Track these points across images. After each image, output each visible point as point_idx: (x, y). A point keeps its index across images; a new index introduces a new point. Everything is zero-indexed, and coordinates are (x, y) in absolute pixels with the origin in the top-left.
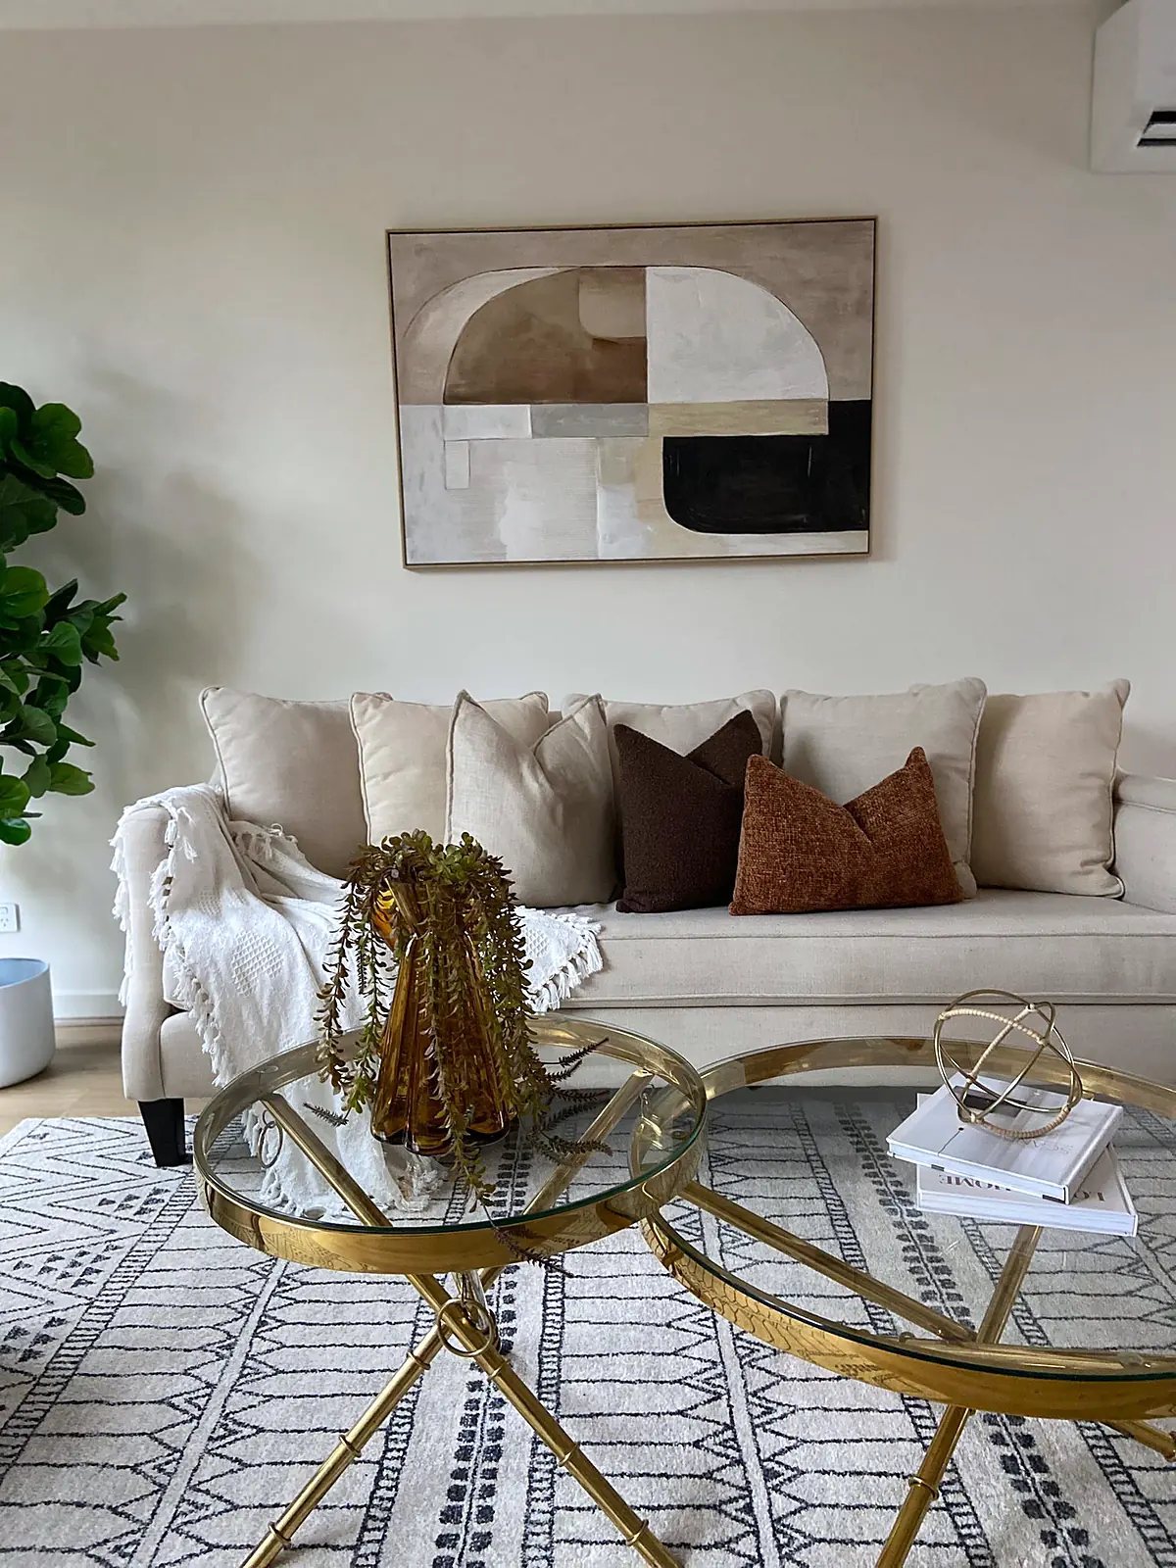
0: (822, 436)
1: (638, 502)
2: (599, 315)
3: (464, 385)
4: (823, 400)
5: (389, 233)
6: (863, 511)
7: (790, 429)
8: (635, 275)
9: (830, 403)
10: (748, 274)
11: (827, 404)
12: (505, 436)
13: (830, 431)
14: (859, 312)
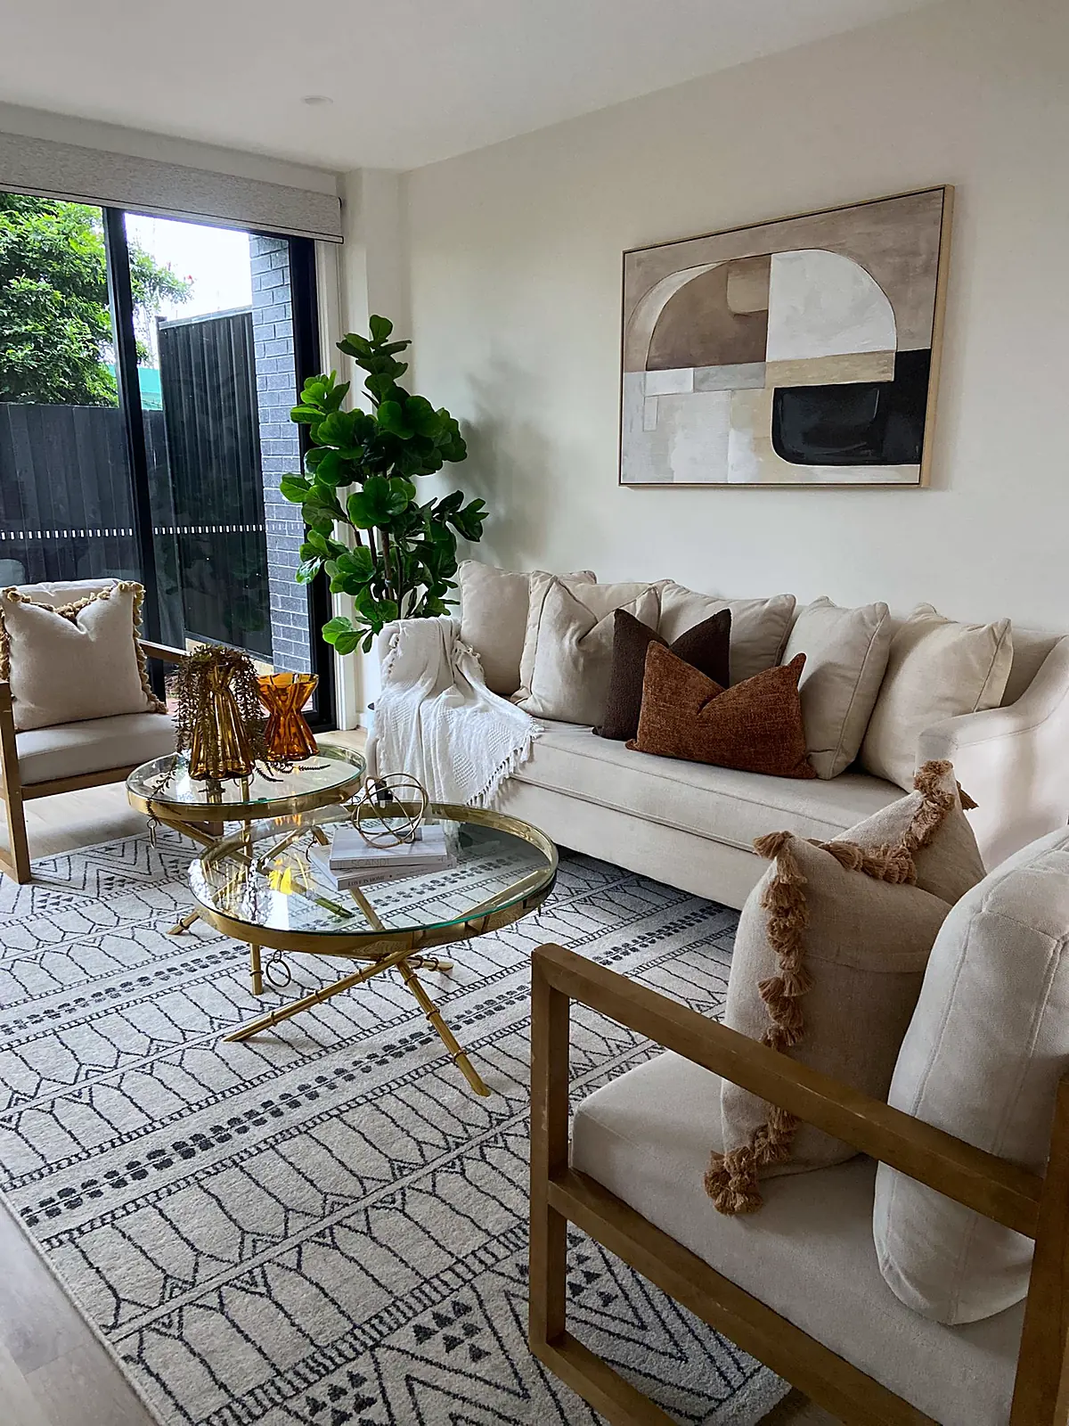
0: (889, 382)
1: (754, 439)
2: (739, 298)
3: (658, 357)
4: (892, 352)
5: (625, 253)
6: (917, 447)
7: (863, 379)
8: (764, 261)
9: (896, 353)
10: (841, 249)
11: (894, 354)
12: (678, 392)
13: (895, 379)
14: (926, 271)
